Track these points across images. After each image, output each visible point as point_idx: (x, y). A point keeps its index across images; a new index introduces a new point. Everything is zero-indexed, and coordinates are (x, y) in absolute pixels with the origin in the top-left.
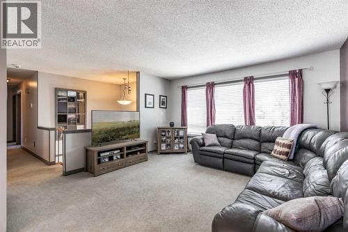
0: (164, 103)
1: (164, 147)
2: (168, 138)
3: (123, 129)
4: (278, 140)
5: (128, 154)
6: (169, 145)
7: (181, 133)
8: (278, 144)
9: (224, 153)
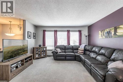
0: (35, 37)
1: (37, 56)
2: (39, 52)
3: (20, 50)
4: (79, 49)
5: (25, 62)
6: (40, 55)
7: (45, 49)
8: (80, 50)
9: (66, 55)
